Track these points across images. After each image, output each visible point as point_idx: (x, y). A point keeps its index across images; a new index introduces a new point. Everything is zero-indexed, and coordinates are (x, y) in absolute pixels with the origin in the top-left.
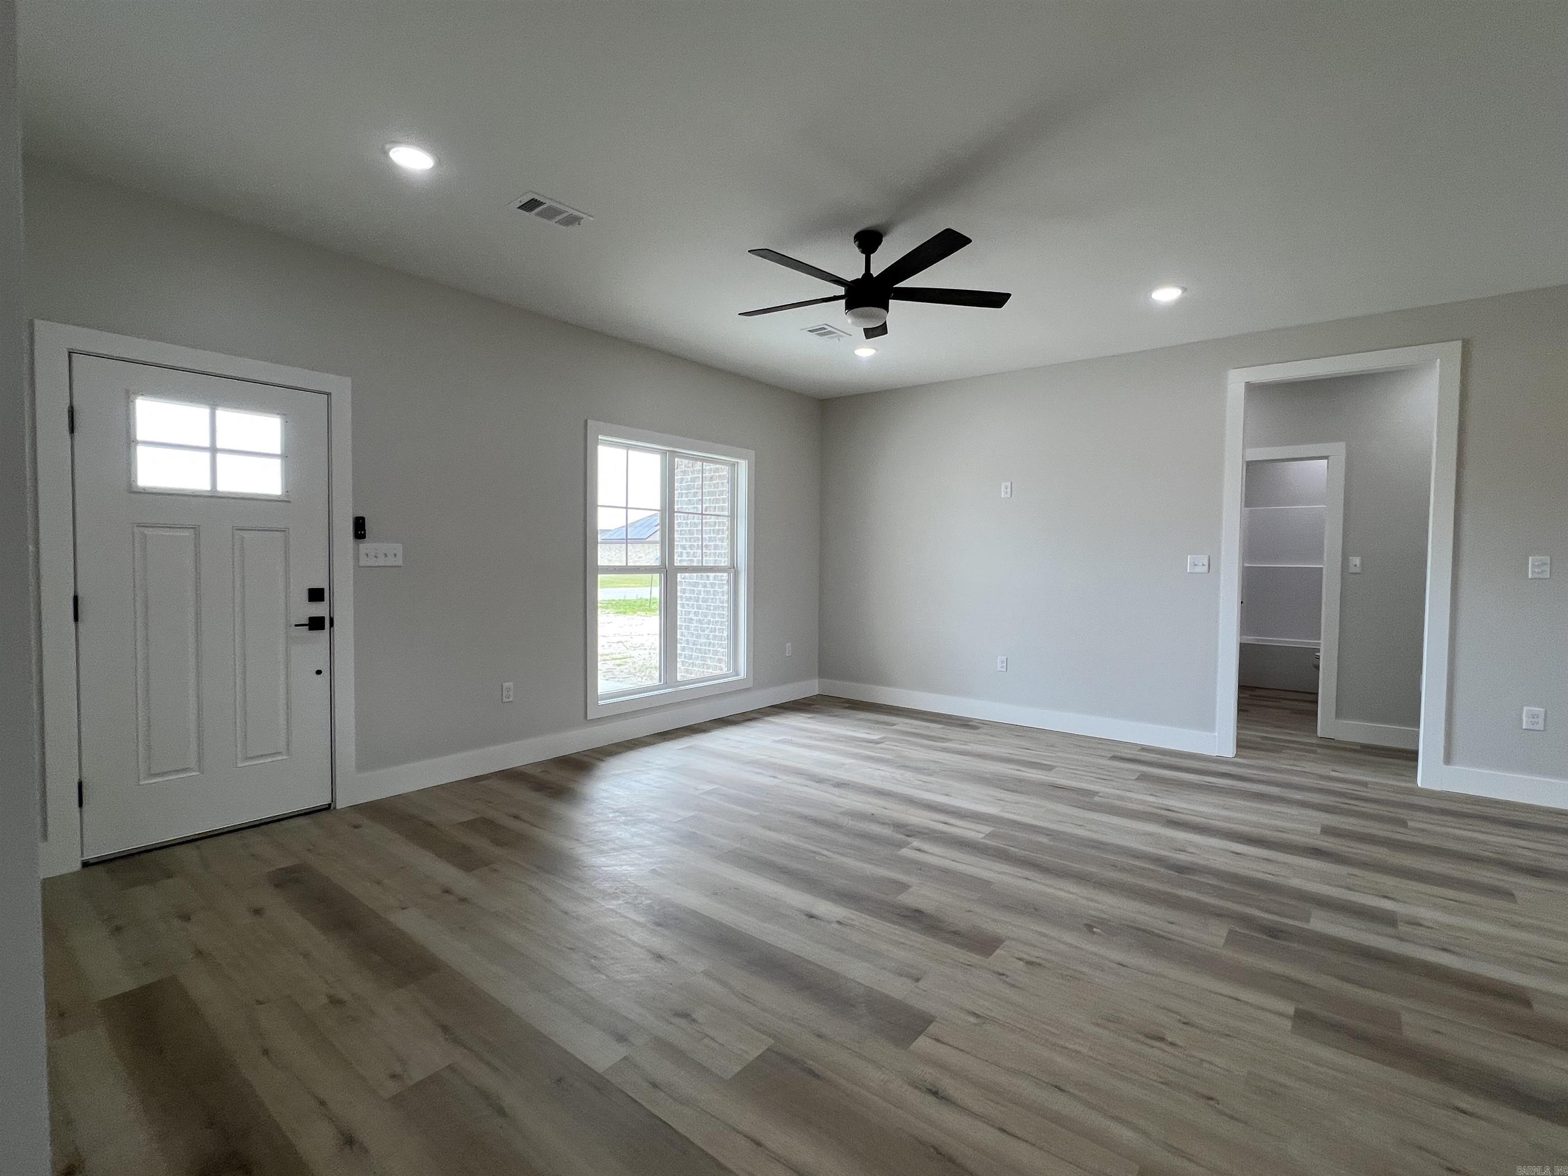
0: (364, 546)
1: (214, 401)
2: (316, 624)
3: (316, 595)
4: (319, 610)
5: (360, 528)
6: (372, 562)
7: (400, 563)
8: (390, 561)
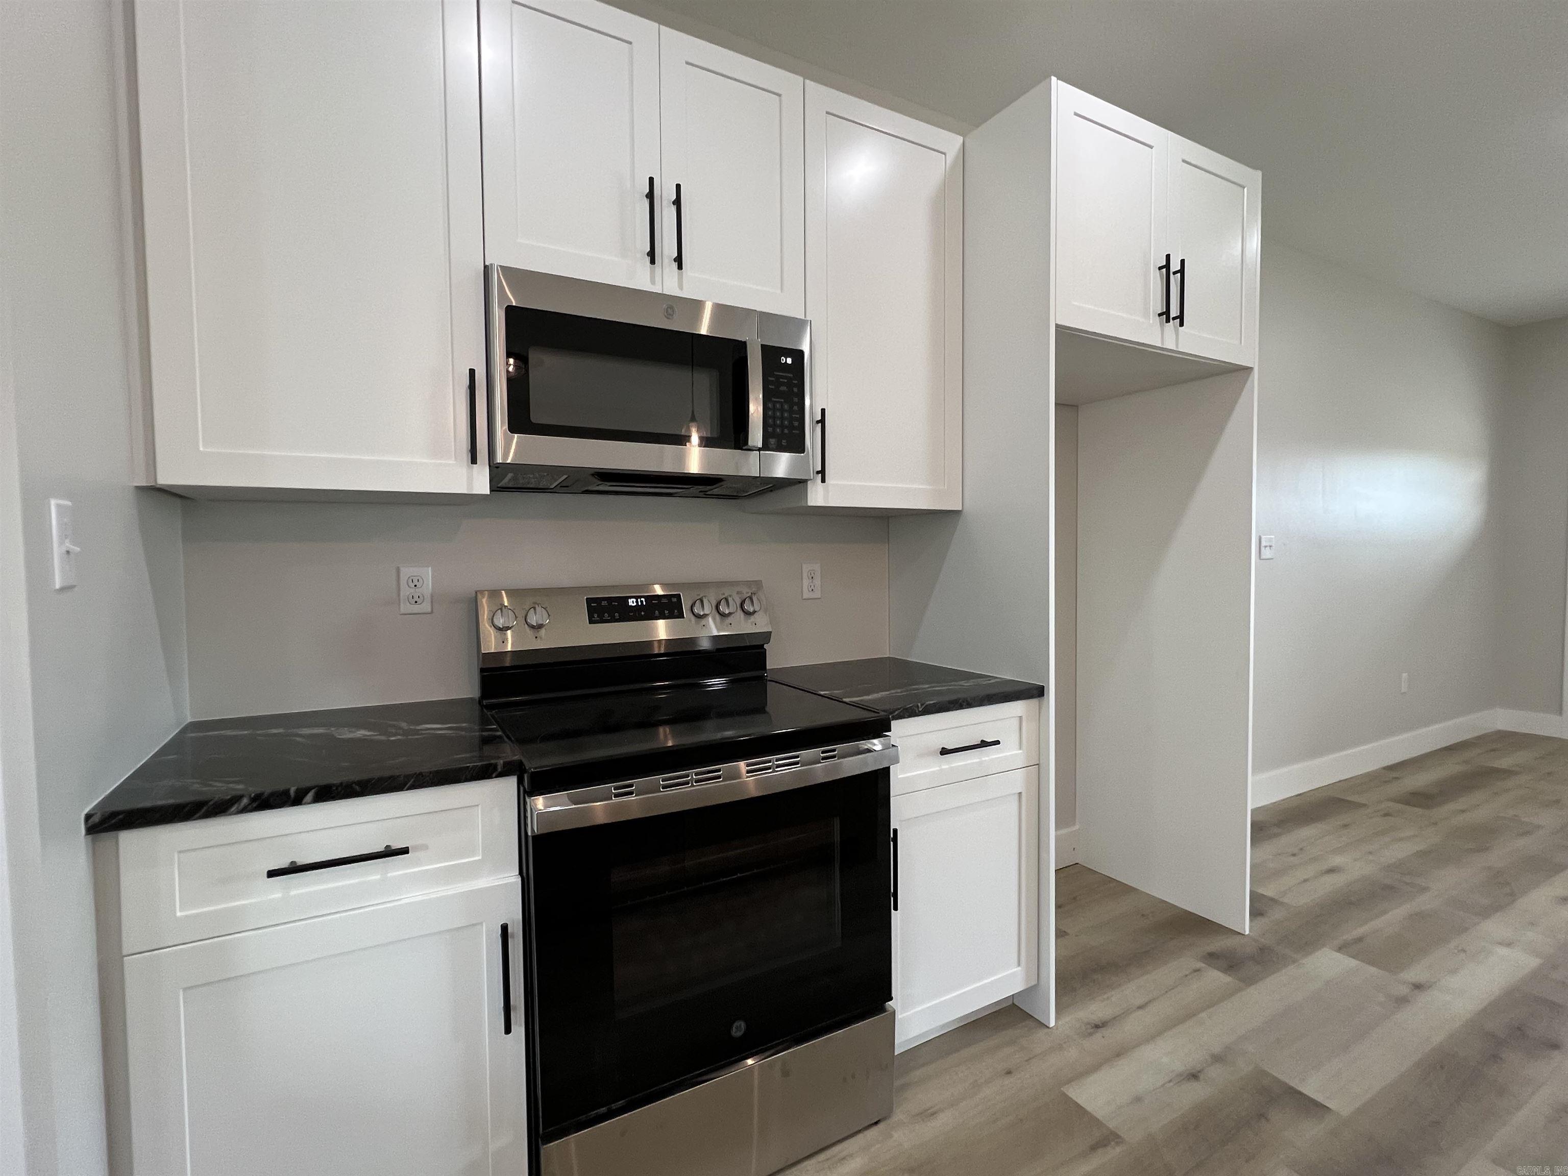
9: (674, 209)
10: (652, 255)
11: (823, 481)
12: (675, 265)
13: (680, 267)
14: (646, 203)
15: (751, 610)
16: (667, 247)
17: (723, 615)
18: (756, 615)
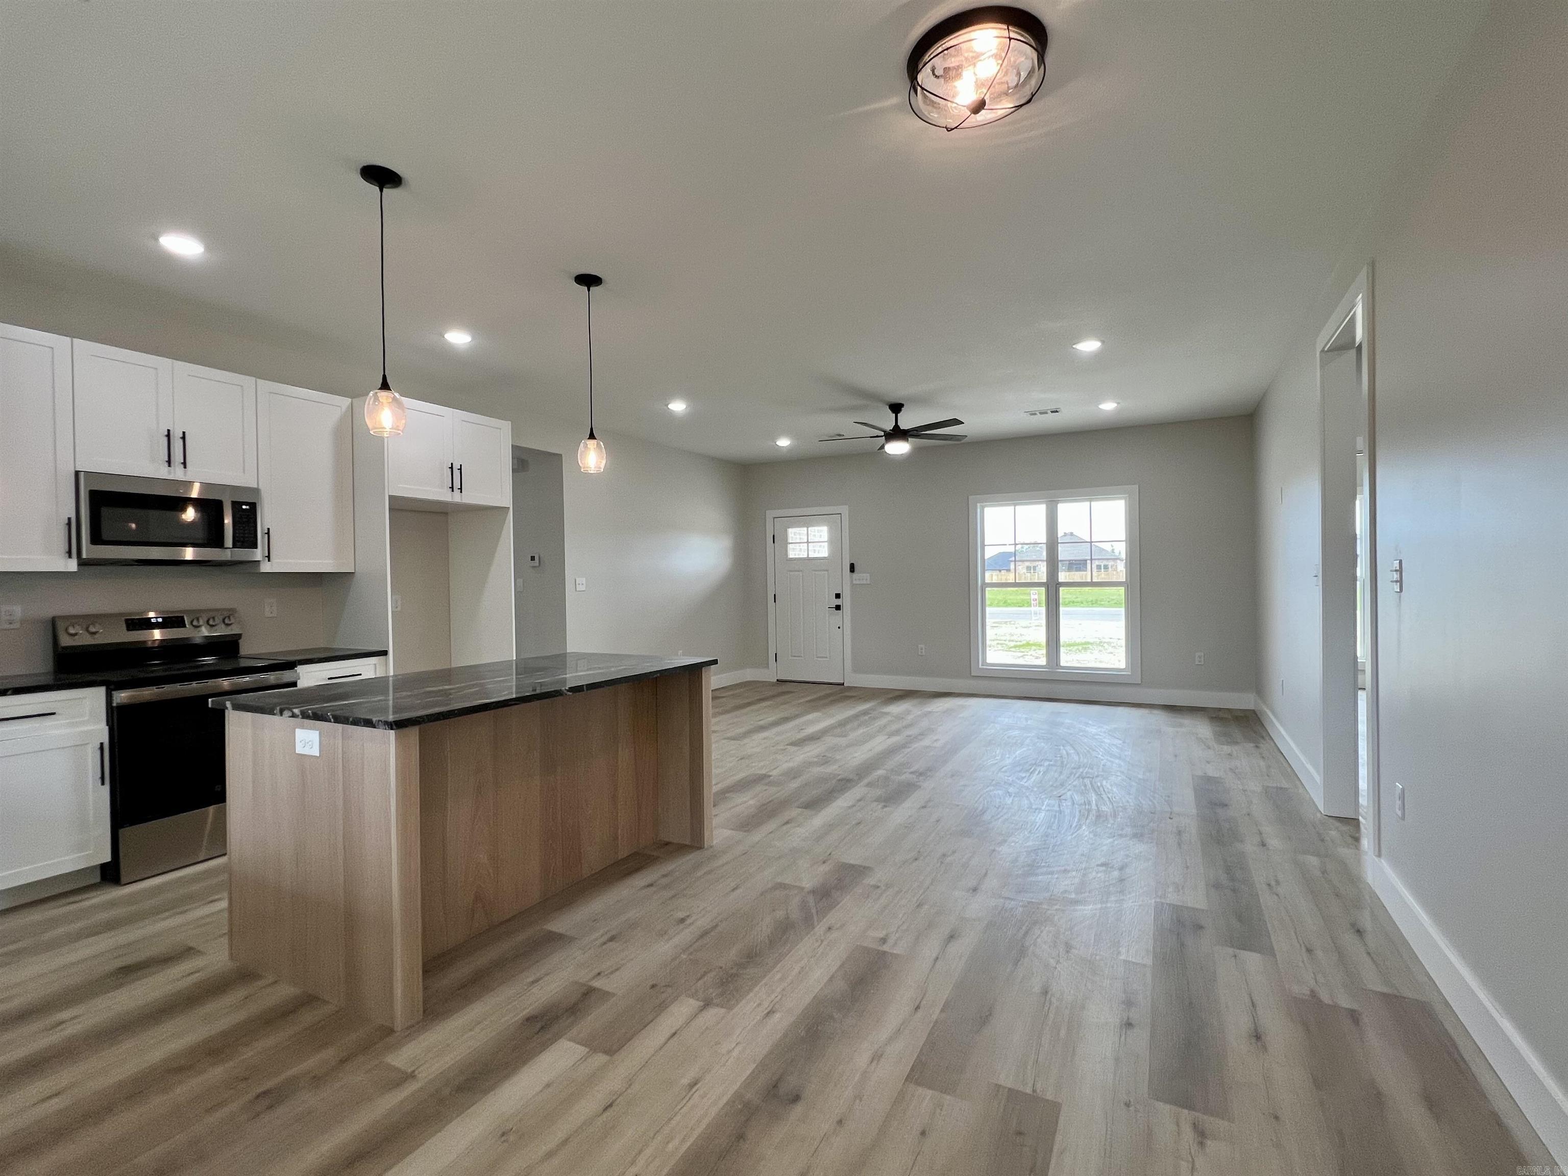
0: (855, 575)
1: (807, 525)
2: (838, 608)
3: (838, 596)
4: (838, 602)
5: (852, 568)
6: (858, 582)
7: (869, 583)
8: (865, 582)
9: (181, 441)
10: (169, 462)
11: (269, 561)
12: (182, 466)
13: (185, 467)
14: (166, 439)
15: (230, 623)
16: (178, 456)
17: (212, 626)
18: (232, 626)
